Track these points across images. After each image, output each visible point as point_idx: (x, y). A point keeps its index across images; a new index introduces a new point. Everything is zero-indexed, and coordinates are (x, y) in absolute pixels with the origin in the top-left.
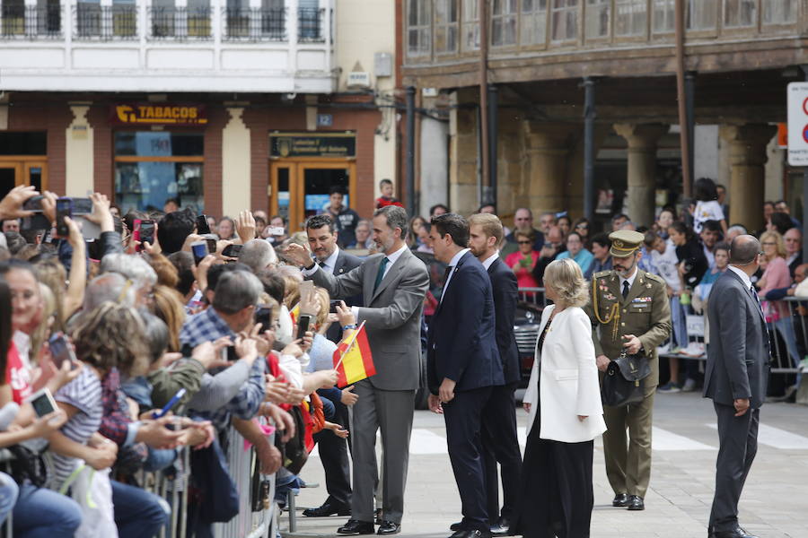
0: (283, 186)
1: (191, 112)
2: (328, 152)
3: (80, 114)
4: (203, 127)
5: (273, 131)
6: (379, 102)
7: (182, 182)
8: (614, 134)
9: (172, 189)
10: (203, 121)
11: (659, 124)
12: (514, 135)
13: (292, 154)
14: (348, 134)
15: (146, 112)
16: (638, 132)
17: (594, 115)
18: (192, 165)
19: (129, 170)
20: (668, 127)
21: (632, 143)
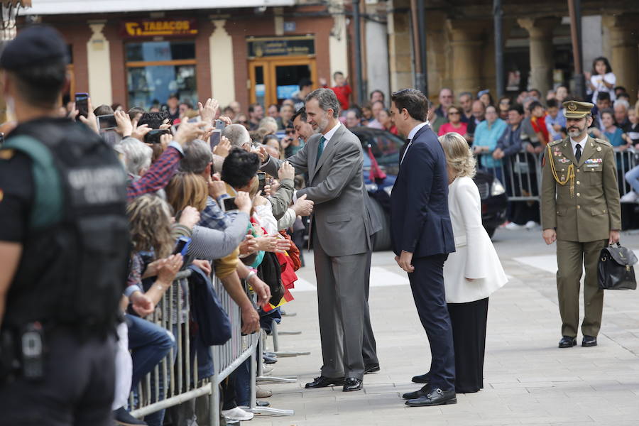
0: (260, 80)
1: (183, 25)
2: (293, 52)
3: (97, 30)
4: (194, 37)
5: (248, 37)
6: (331, 10)
7: (180, 80)
8: (518, 27)
9: (173, 86)
10: (194, 32)
11: (553, 17)
12: (440, 31)
13: (264, 55)
14: (309, 37)
15: (149, 27)
16: (537, 24)
17: (501, 12)
18: (187, 67)
19: (137, 73)
20: (560, 19)
21: (533, 33)
